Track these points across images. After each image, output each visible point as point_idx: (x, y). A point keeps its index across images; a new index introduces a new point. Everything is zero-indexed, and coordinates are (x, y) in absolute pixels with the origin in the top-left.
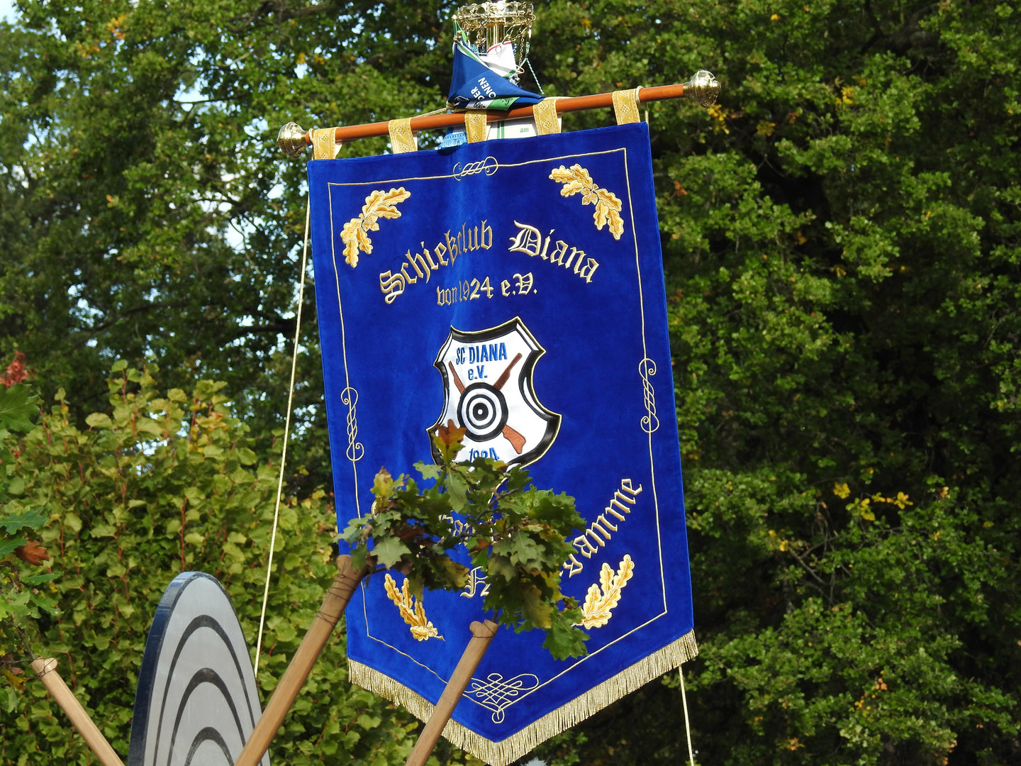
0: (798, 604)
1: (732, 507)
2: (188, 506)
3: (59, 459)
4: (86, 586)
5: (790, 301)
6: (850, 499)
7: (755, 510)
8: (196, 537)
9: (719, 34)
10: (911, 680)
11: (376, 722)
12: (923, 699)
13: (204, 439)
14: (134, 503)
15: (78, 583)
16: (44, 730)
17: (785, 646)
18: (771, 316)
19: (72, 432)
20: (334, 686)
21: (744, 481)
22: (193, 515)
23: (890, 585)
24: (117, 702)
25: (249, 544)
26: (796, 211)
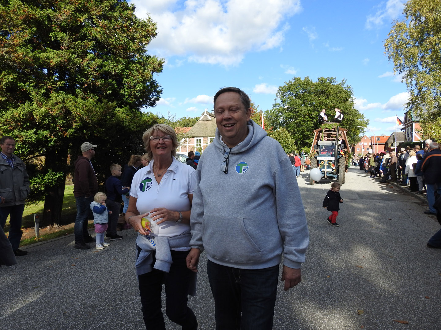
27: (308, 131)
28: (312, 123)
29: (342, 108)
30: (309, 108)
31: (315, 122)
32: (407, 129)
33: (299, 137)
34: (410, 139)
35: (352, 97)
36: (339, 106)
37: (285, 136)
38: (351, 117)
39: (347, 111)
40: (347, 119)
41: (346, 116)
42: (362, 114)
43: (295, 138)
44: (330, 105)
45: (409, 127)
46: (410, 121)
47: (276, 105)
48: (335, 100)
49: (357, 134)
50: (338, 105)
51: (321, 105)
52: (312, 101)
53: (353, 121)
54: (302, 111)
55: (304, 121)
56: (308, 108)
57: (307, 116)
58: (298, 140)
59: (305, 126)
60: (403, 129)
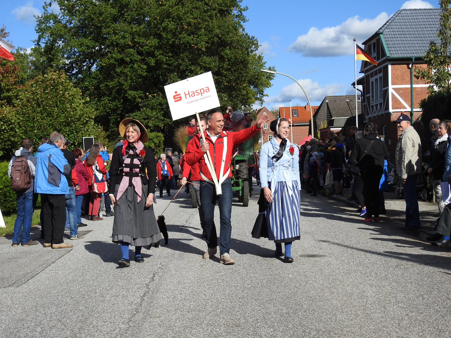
0: (142, 108)
1: (134, 95)
2: (60, 88)
3: (40, 81)
4: (45, 99)
5: (141, 68)
6: (149, 95)
7: (137, 96)
8: (61, 92)
9: (130, 34)
10: (157, 118)
11: (88, 119)
12: (159, 120)
13: (62, 78)
14: (52, 88)
15: (44, 99)
16: (39, 120)
17: (141, 114)
18: (139, 71)
19: (42, 77)
20: (82, 114)
21: (135, 92)
22: (60, 89)
23: (154, 106)
24: (50, 116)
25: (68, 94)
26: (142, 57)
27: (135, 89)
28: (145, 67)
29: (218, 31)
30: (135, 28)
31: (153, 64)
32: (372, 79)
33: (112, 105)
34: (381, 104)
35: (240, 4)
36: (211, 25)
37: (63, 94)
38: (240, 55)
39: (229, 40)
40: (229, 60)
41: (226, 51)
42: (258, 55)
43: (102, 108)
44: (188, 20)
45: (376, 74)
46: (378, 59)
47: (47, 18)
48: (199, 8)
49: (250, 101)
50: (207, 23)
51: (166, 20)
52: (142, 9)
53: (244, 63)
54: (115, 34)
55: (122, 62)
56: (132, 28)
57: (130, 47)
58: (109, 114)
59: (126, 76)
60: (360, 82)
